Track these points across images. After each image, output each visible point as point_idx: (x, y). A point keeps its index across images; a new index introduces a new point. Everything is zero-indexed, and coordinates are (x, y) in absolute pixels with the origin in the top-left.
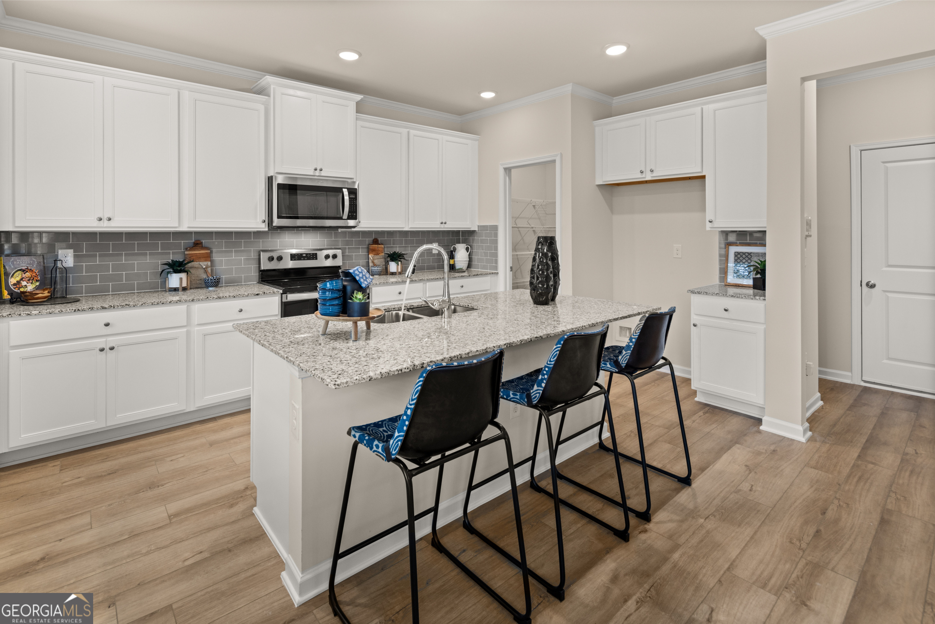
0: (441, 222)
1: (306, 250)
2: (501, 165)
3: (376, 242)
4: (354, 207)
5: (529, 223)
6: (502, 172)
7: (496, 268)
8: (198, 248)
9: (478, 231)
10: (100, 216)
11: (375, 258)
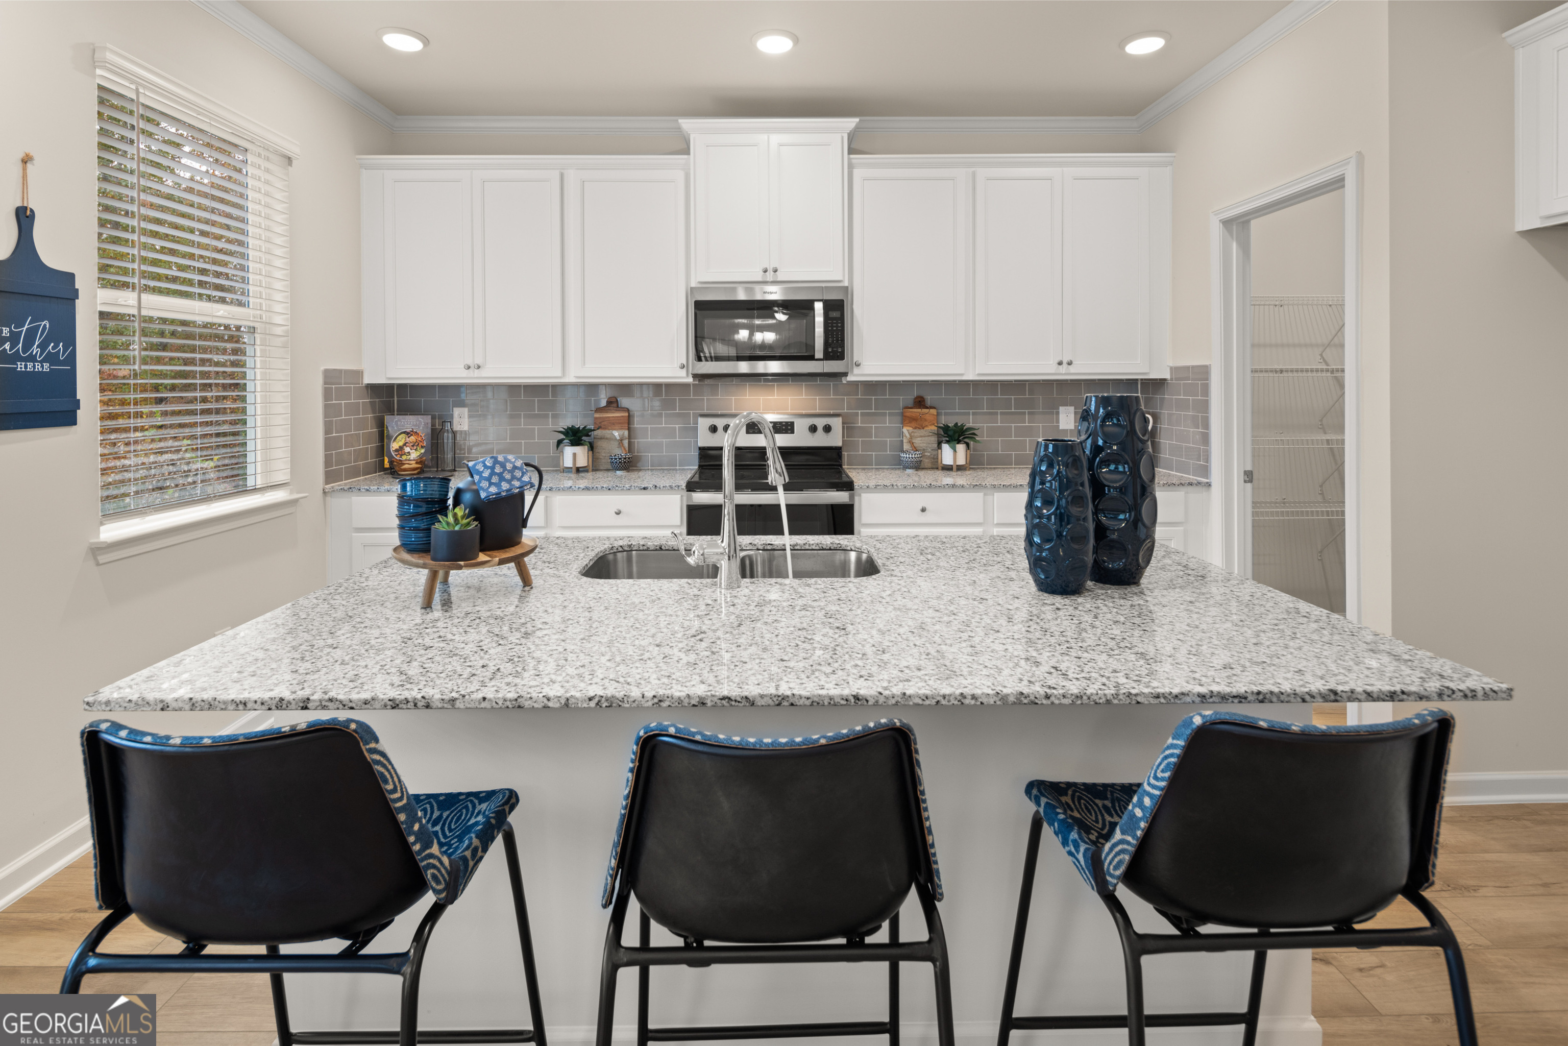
0: (1059, 359)
1: (786, 416)
2: (1215, 215)
3: (920, 402)
4: (837, 335)
5: (1324, 360)
6: (1216, 230)
7: (1205, 470)
8: (612, 408)
9: (1171, 379)
10: (470, 362)
11: (916, 434)
